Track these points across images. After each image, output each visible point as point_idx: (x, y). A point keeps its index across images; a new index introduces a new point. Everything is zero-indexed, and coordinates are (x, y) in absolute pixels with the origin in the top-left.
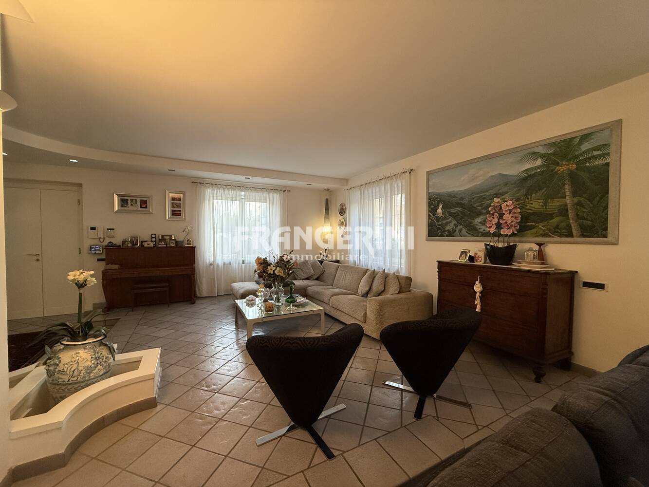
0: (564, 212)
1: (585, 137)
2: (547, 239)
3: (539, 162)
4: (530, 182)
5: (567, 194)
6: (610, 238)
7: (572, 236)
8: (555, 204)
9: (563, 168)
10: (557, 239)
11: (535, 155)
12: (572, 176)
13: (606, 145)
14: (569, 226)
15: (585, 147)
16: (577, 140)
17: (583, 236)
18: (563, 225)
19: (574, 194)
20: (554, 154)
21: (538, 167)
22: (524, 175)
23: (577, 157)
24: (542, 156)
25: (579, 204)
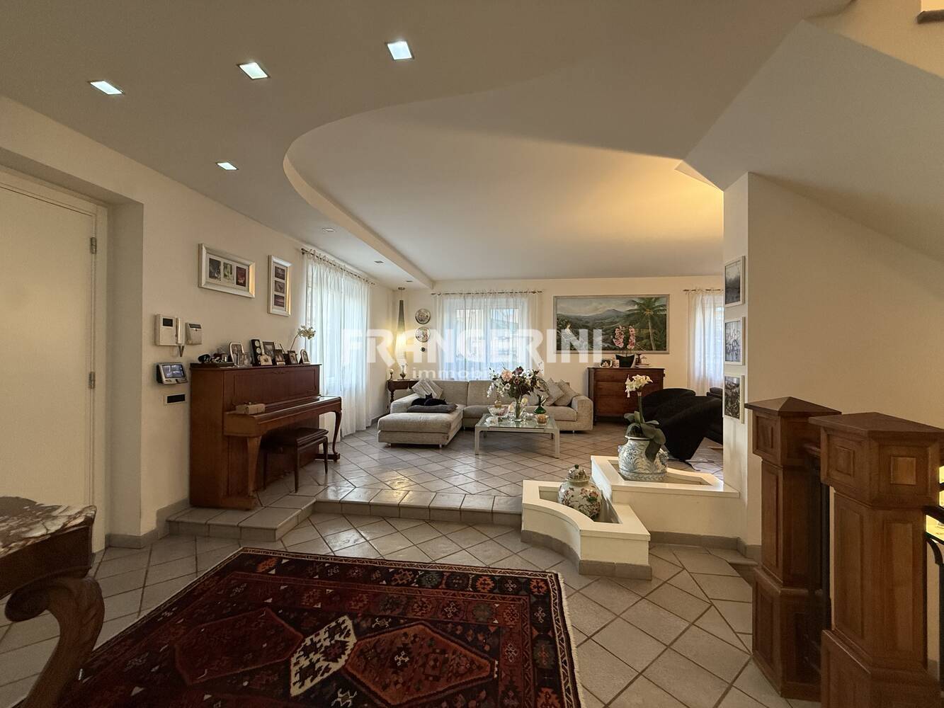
0: (648, 337)
1: (657, 299)
2: (641, 352)
3: (636, 307)
4: (632, 318)
5: (650, 327)
6: (667, 351)
7: (652, 350)
8: (644, 332)
9: (648, 313)
10: (645, 351)
11: (634, 303)
12: (652, 318)
13: (665, 305)
14: (651, 344)
15: (657, 304)
16: (653, 300)
17: (657, 350)
18: (648, 344)
19: (653, 327)
20: (644, 304)
21: (635, 310)
22: (628, 313)
23: (653, 308)
24: (638, 304)
25: (655, 333)
